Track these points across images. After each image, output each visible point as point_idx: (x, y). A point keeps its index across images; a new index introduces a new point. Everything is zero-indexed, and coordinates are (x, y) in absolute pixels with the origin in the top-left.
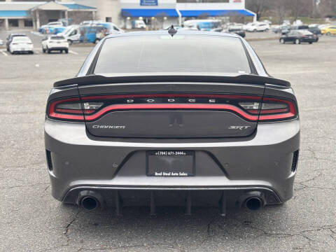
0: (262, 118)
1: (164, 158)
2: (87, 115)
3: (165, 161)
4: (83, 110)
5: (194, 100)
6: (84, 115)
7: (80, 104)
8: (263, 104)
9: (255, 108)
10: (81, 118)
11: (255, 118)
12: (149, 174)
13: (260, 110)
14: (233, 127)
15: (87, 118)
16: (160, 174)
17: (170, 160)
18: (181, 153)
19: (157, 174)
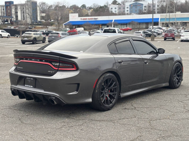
0: (60, 69)
1: (28, 80)
5: (39, 60)
8: (60, 64)
9: (58, 65)
11: (57, 69)
13: (59, 66)
14: (49, 71)
16: (26, 86)
17: (29, 81)
18: (32, 79)
19: (25, 85)
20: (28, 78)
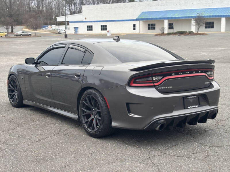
1: (189, 100)
2: (155, 83)
3: (190, 101)
4: (153, 80)
5: (195, 72)
6: (153, 83)
7: (151, 78)
10: (152, 84)
12: (185, 108)
14: (206, 83)
15: (156, 84)
16: (190, 107)
17: (191, 100)
18: (195, 97)
19: (188, 107)
20: (189, 97)
